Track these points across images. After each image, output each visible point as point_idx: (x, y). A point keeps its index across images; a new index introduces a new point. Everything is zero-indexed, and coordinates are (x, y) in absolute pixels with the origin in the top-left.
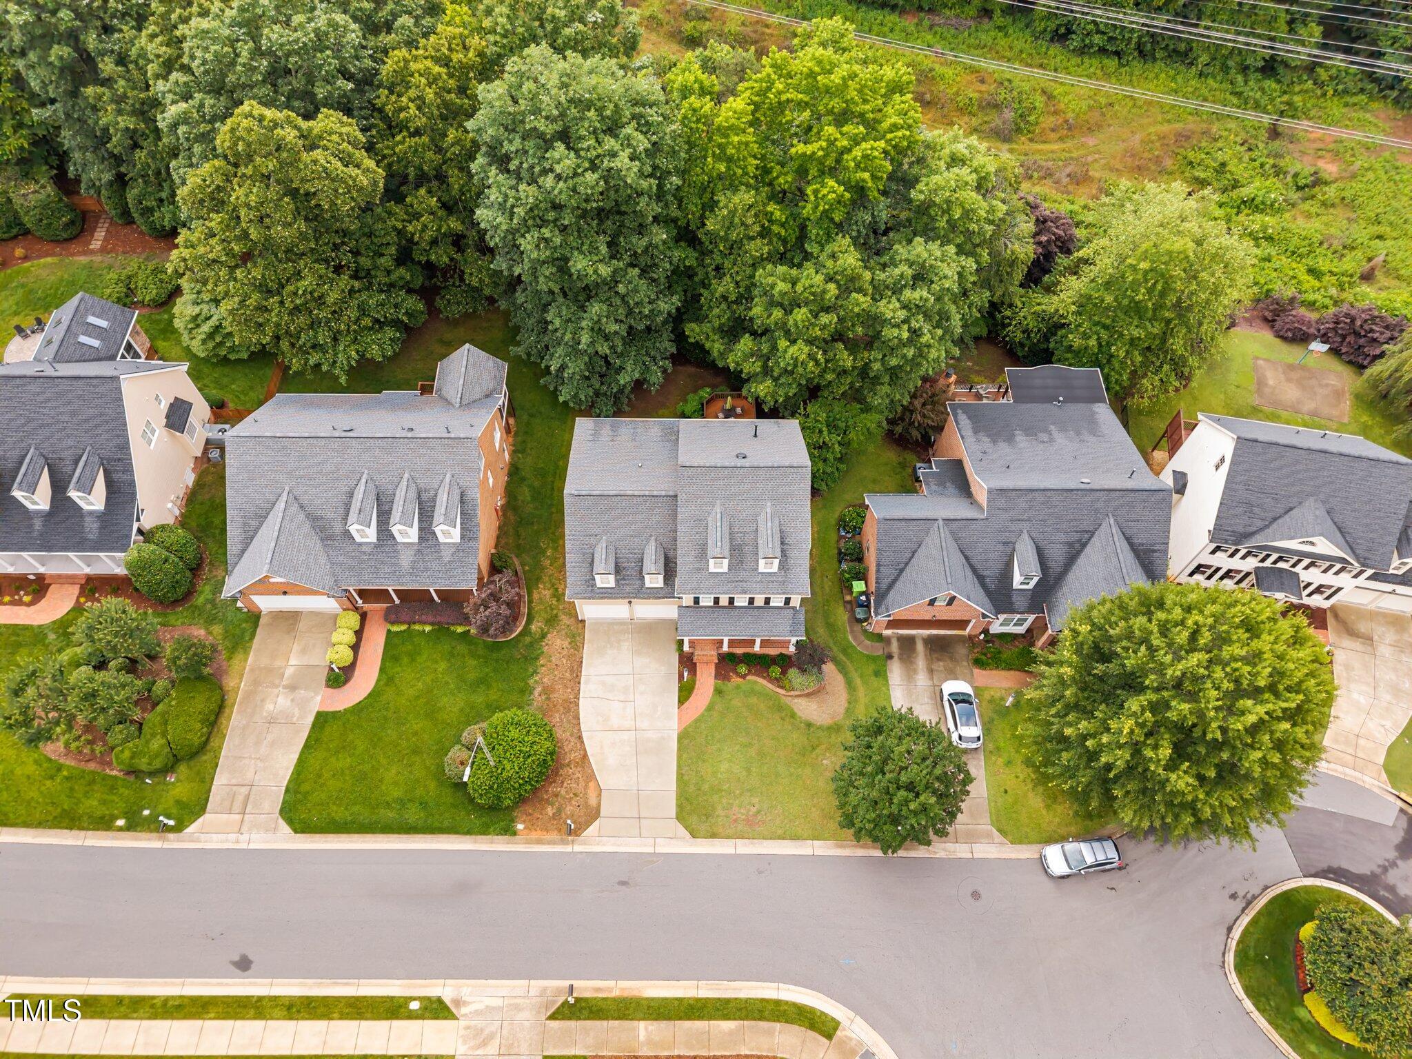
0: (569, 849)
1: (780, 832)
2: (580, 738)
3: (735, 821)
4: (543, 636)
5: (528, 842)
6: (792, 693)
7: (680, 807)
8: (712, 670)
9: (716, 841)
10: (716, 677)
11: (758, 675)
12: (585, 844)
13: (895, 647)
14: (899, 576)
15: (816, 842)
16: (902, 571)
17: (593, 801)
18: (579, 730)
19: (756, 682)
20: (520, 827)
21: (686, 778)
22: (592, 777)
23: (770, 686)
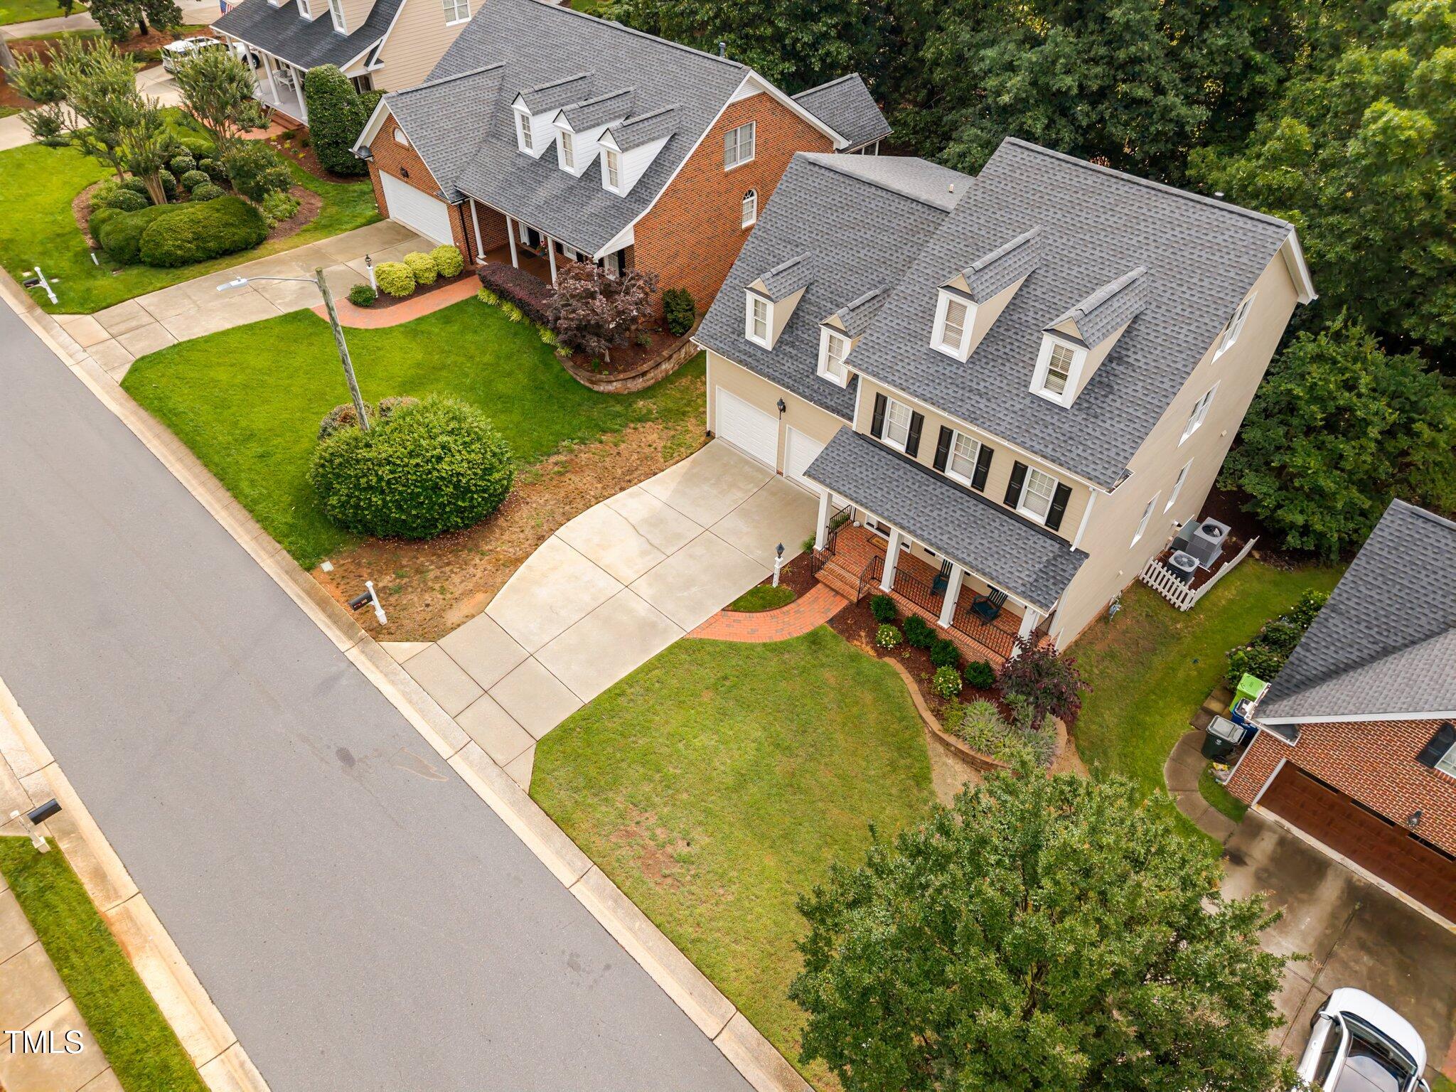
0: (343, 644)
1: (688, 931)
2: (541, 539)
3: (629, 834)
4: (643, 419)
5: (311, 593)
6: (952, 740)
7: (564, 732)
8: (838, 606)
9: (559, 837)
10: (831, 622)
11: (911, 670)
12: (371, 659)
13: (1262, 850)
14: (1373, 658)
15: (741, 1022)
16: (1387, 651)
17: (452, 617)
18: (552, 531)
19: (896, 675)
20: (327, 566)
21: (622, 701)
22: (492, 590)
23: (919, 700)
